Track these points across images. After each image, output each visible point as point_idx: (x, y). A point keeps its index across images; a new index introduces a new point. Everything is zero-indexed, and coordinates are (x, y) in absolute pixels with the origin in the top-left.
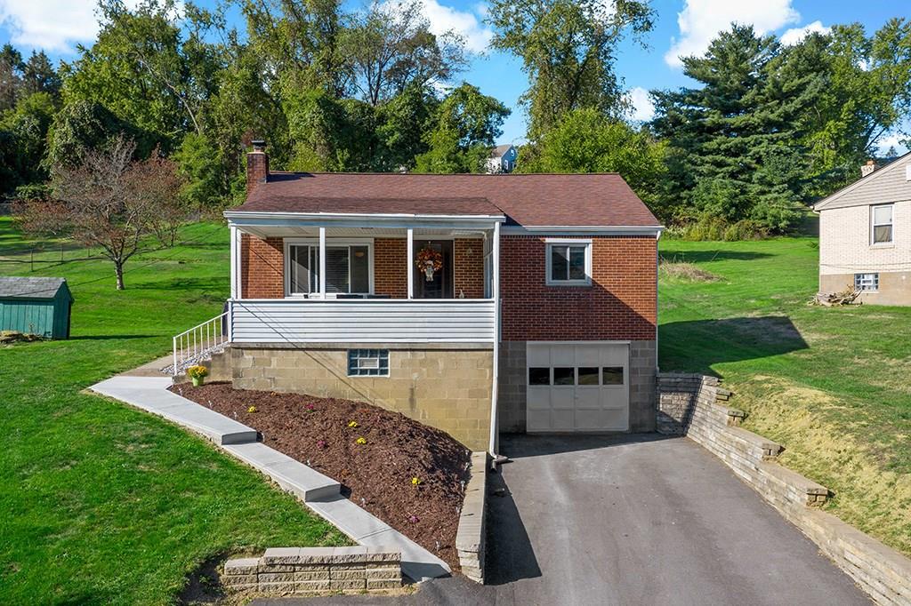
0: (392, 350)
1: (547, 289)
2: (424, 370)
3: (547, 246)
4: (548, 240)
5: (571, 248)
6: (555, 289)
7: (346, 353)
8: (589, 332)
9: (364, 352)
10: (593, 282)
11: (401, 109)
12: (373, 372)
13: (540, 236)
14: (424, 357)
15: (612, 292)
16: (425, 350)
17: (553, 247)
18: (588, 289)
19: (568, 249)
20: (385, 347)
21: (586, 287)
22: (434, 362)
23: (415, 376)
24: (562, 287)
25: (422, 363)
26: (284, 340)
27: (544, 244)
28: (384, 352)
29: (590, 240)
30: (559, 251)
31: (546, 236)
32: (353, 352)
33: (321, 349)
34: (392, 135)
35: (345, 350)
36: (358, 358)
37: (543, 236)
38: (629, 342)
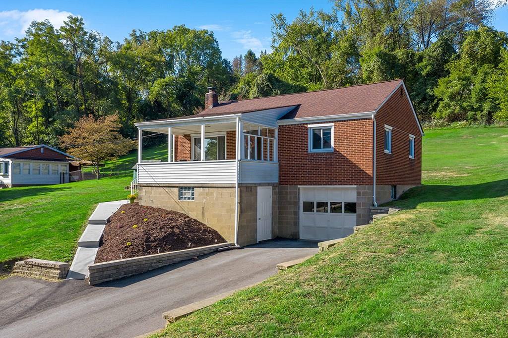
0: (196, 187)
1: (308, 154)
2: (208, 198)
3: (309, 130)
4: (309, 126)
5: (324, 130)
6: (313, 155)
7: (178, 189)
8: (331, 180)
9: (186, 188)
10: (335, 150)
11: (435, 51)
12: (189, 198)
13: (305, 124)
14: (207, 191)
15: (345, 155)
16: (208, 187)
17: (313, 130)
18: (331, 154)
19: (322, 130)
20: (192, 185)
21: (330, 153)
22: (212, 193)
23: (204, 200)
24: (317, 153)
25: (207, 194)
26: (155, 182)
27: (307, 129)
28: (193, 188)
29: (332, 124)
30: (317, 132)
31: (308, 124)
32: (181, 188)
33: (169, 187)
34: (426, 68)
35: (177, 187)
36: (183, 191)
37: (306, 124)
38: (356, 186)
